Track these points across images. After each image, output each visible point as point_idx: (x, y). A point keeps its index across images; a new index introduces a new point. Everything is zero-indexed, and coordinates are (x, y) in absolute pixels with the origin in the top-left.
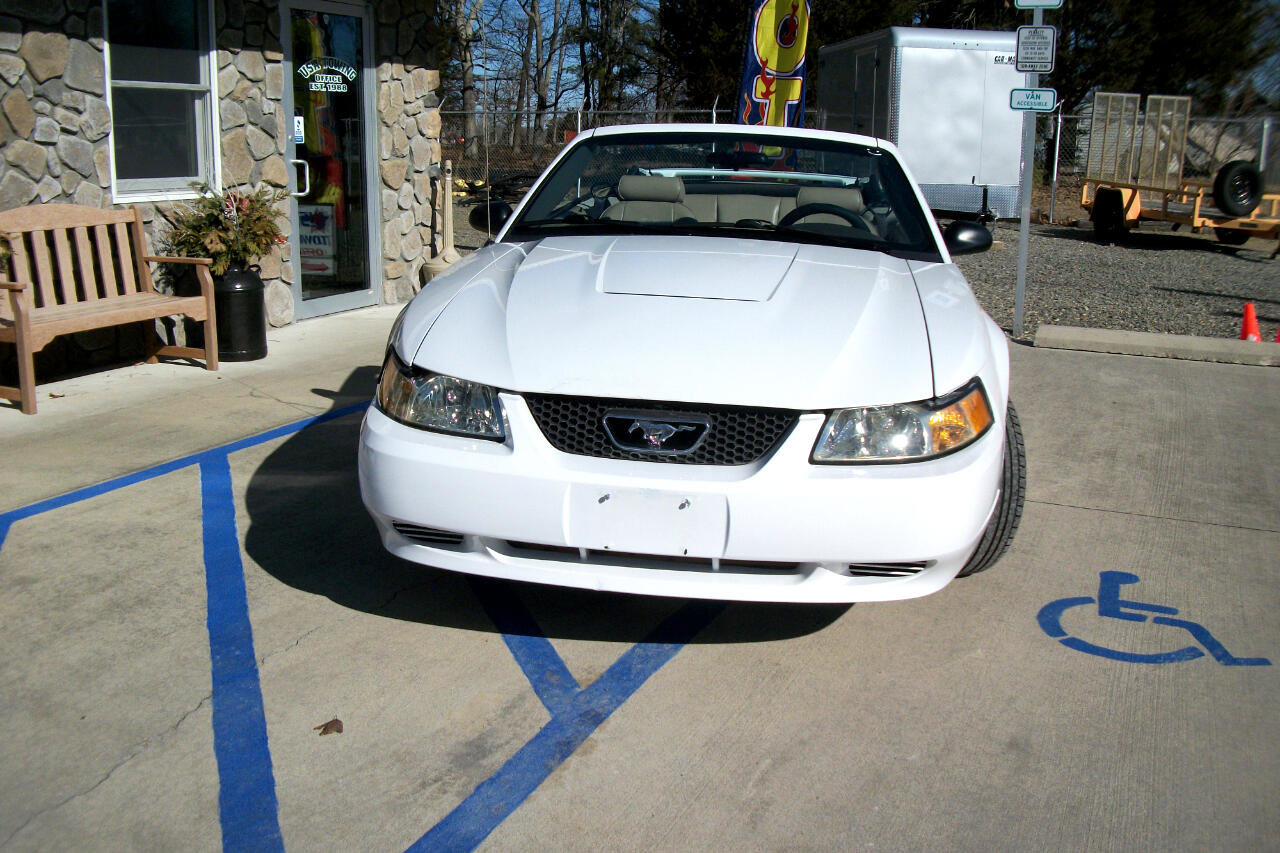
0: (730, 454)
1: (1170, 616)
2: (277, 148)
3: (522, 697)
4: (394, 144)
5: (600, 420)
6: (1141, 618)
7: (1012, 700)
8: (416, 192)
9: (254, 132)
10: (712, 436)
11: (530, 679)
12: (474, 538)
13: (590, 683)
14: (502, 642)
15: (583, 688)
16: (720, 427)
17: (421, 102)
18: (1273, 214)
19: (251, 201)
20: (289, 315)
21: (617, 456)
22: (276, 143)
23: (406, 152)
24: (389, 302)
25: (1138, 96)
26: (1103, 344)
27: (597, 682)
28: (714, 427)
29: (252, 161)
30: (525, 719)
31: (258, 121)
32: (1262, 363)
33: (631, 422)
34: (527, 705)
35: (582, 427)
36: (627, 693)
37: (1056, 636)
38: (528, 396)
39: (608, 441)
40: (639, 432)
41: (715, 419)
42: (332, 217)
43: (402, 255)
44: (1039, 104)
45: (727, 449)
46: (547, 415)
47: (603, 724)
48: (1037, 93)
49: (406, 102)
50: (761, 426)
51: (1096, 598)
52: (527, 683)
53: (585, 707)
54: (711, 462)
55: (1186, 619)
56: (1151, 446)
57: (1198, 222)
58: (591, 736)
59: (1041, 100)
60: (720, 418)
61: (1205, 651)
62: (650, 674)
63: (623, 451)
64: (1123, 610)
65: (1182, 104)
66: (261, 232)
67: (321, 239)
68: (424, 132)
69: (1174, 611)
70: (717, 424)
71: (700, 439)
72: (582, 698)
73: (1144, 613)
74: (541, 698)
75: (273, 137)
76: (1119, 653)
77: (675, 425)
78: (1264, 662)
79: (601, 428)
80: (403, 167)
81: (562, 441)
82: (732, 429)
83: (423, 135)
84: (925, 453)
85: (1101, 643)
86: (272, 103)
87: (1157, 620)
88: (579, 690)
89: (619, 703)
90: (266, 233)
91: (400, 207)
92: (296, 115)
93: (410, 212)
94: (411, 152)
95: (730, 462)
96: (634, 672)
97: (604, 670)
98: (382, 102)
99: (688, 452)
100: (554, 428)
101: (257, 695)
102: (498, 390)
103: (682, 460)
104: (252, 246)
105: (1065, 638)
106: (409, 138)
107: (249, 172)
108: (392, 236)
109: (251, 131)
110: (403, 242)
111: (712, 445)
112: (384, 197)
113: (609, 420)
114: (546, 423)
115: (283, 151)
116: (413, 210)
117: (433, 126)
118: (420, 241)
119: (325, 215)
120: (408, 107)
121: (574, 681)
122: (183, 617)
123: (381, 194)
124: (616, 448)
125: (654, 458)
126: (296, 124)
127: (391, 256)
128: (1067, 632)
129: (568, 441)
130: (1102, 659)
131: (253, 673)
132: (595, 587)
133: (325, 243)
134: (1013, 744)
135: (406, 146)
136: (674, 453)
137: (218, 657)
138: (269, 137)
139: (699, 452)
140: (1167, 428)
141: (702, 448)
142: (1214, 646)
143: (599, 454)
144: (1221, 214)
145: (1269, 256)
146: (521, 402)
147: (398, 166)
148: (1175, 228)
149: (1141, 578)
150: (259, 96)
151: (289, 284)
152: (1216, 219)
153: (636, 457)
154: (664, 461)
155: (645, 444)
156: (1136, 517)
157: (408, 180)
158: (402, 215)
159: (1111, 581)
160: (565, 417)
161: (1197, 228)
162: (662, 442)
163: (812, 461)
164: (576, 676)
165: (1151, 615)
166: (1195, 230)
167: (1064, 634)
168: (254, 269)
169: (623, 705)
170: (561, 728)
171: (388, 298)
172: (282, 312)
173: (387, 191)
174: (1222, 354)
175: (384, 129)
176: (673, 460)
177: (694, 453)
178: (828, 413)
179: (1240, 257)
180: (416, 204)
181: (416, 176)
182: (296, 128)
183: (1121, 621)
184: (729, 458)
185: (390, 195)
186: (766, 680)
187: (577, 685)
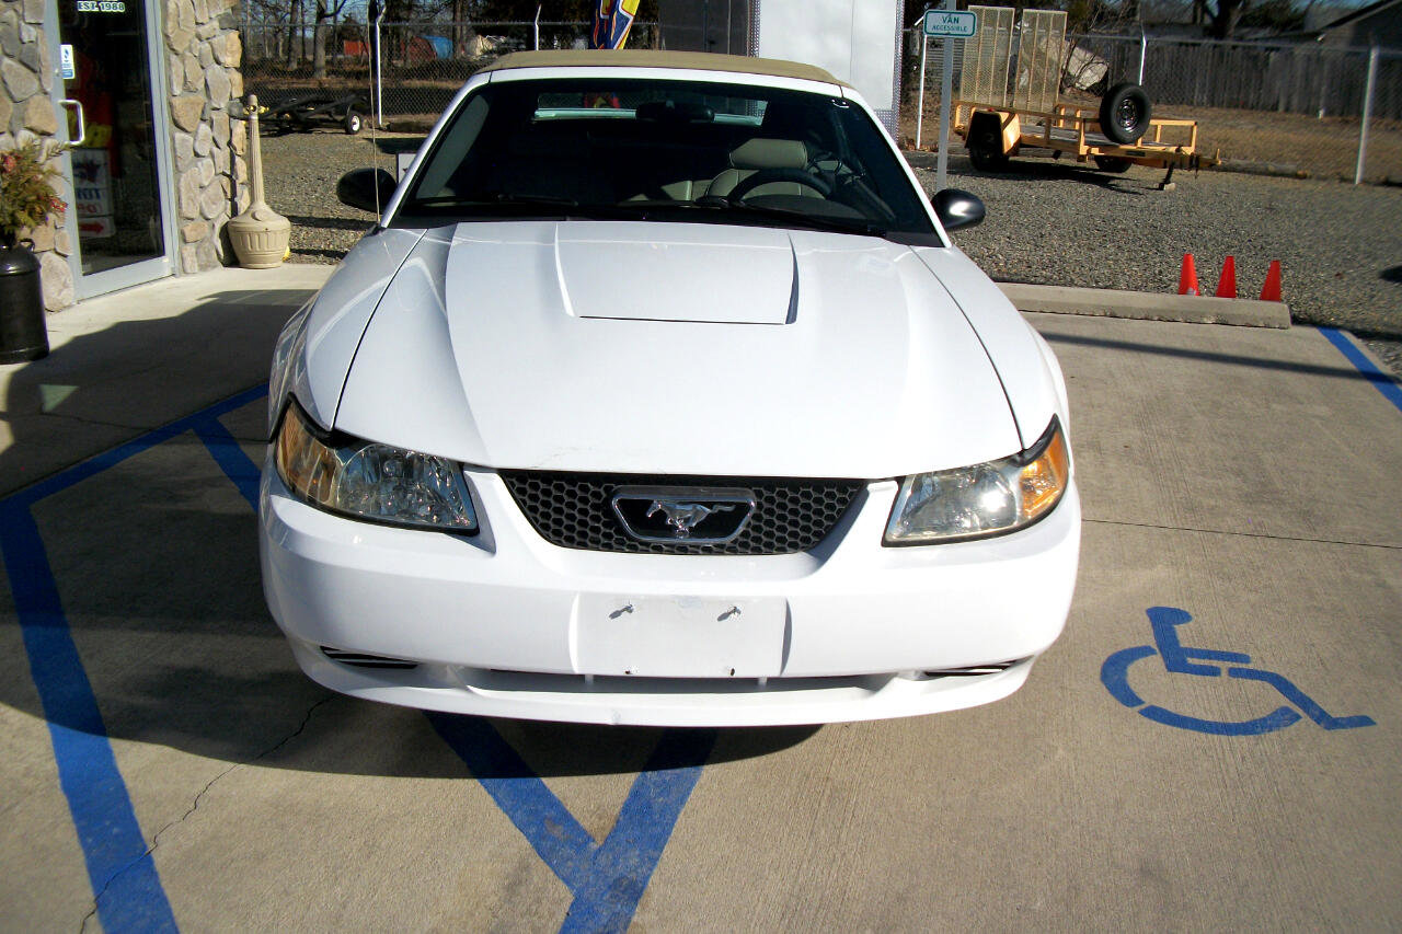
0: (782, 540)
1: (1243, 666)
2: (41, 85)
3: (524, 867)
4: (185, 77)
5: (608, 502)
6: (1214, 672)
7: (1119, 804)
8: (215, 134)
9: (11, 66)
10: (756, 517)
11: (528, 836)
12: (448, 669)
13: (607, 833)
14: (482, 789)
15: (600, 842)
16: (766, 505)
17: (216, 24)
18: (1158, 141)
19: (17, 158)
20: (68, 296)
21: (634, 549)
22: (40, 80)
23: (201, 86)
24: (189, 271)
25: (1013, 9)
26: (1036, 302)
27: (614, 830)
28: (759, 506)
29: (11, 103)
30: (539, 901)
31: (16, 53)
32: (1205, 320)
33: (648, 504)
34: (536, 879)
35: (583, 512)
36: (658, 842)
37: (1133, 706)
38: (506, 474)
39: (620, 530)
40: (661, 515)
41: (759, 494)
42: (106, 164)
43: (202, 214)
44: (958, 28)
45: (777, 534)
46: (534, 498)
47: (641, 900)
48: (957, 16)
49: (197, 23)
50: (819, 501)
51: (1154, 646)
52: (526, 843)
53: (612, 874)
54: (757, 551)
55: (1260, 667)
56: (1132, 432)
57: (1083, 150)
58: (635, 919)
59: (961, 24)
60: (766, 494)
61: (1300, 712)
62: (678, 811)
63: (642, 543)
64: (1190, 661)
65: (1057, 19)
66: (34, 198)
67: (93, 192)
68: (222, 60)
69: (1246, 659)
70: (762, 501)
71: (743, 522)
72: (603, 860)
73: (1215, 663)
74: (550, 864)
75: (34, 71)
76: (1210, 723)
77: (710, 505)
78: (1365, 721)
79: (610, 513)
80: (199, 104)
81: (557, 533)
82: (782, 506)
83: (218, 63)
84: (1016, 524)
85: (1186, 711)
86: (31, 28)
87: (1234, 673)
88: (594, 846)
89: (654, 861)
90: (39, 198)
91: (197, 155)
92: (63, 43)
93: (210, 160)
94: (206, 85)
95: (782, 550)
96: (656, 807)
97: (617, 810)
98: (170, 24)
99: (727, 541)
100: (546, 516)
101: (160, 900)
102: (461, 466)
103: (720, 550)
104: (23, 216)
105: (1143, 707)
106: (203, 68)
107: (8, 119)
108: (189, 190)
109: (7, 65)
110: (202, 198)
111: (757, 529)
112: (177, 142)
113: (621, 502)
114: (534, 509)
115: (48, 90)
116: (212, 155)
117: (232, 52)
118: (222, 195)
119: (96, 163)
120: (201, 30)
121: (585, 832)
122: (25, 776)
123: (173, 139)
124: (630, 538)
125: (683, 550)
126: (63, 54)
127: (190, 215)
128: (1142, 697)
129: (565, 533)
130: (1194, 734)
131: (145, 861)
132: (609, 721)
133: (98, 196)
134: (1145, 872)
135: (200, 78)
136: (709, 542)
137: (90, 840)
138: (29, 71)
139: (741, 539)
140: (1141, 409)
141: (745, 534)
142: (1305, 703)
143: (608, 548)
144: (1107, 141)
145: (1156, 186)
146: (497, 482)
147: (193, 103)
148: (1057, 155)
149: (1192, 613)
150: (15, 20)
151: (65, 256)
152: (1101, 146)
153: (658, 550)
154: (696, 553)
155: (670, 530)
156: (1155, 531)
157: (203, 120)
158: (199, 164)
159: (1164, 620)
160: (559, 499)
161: (1083, 156)
162: (690, 528)
163: (885, 543)
164: (585, 824)
165: (1224, 666)
166: (1081, 158)
167: (1140, 702)
168: (26, 245)
169: (659, 863)
170: (591, 912)
171: (188, 266)
172: (59, 294)
173: (179, 135)
174: (1163, 311)
175: (174, 58)
176: (708, 551)
177: (735, 542)
178: (900, 480)
179: (1110, 187)
180: (215, 149)
181: (214, 115)
182: (63, 59)
183: (1194, 677)
184: (780, 545)
185: (184, 140)
186: (823, 804)
187: (590, 839)
